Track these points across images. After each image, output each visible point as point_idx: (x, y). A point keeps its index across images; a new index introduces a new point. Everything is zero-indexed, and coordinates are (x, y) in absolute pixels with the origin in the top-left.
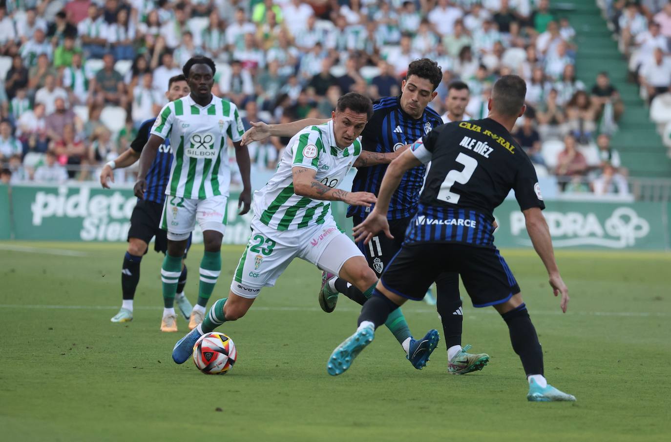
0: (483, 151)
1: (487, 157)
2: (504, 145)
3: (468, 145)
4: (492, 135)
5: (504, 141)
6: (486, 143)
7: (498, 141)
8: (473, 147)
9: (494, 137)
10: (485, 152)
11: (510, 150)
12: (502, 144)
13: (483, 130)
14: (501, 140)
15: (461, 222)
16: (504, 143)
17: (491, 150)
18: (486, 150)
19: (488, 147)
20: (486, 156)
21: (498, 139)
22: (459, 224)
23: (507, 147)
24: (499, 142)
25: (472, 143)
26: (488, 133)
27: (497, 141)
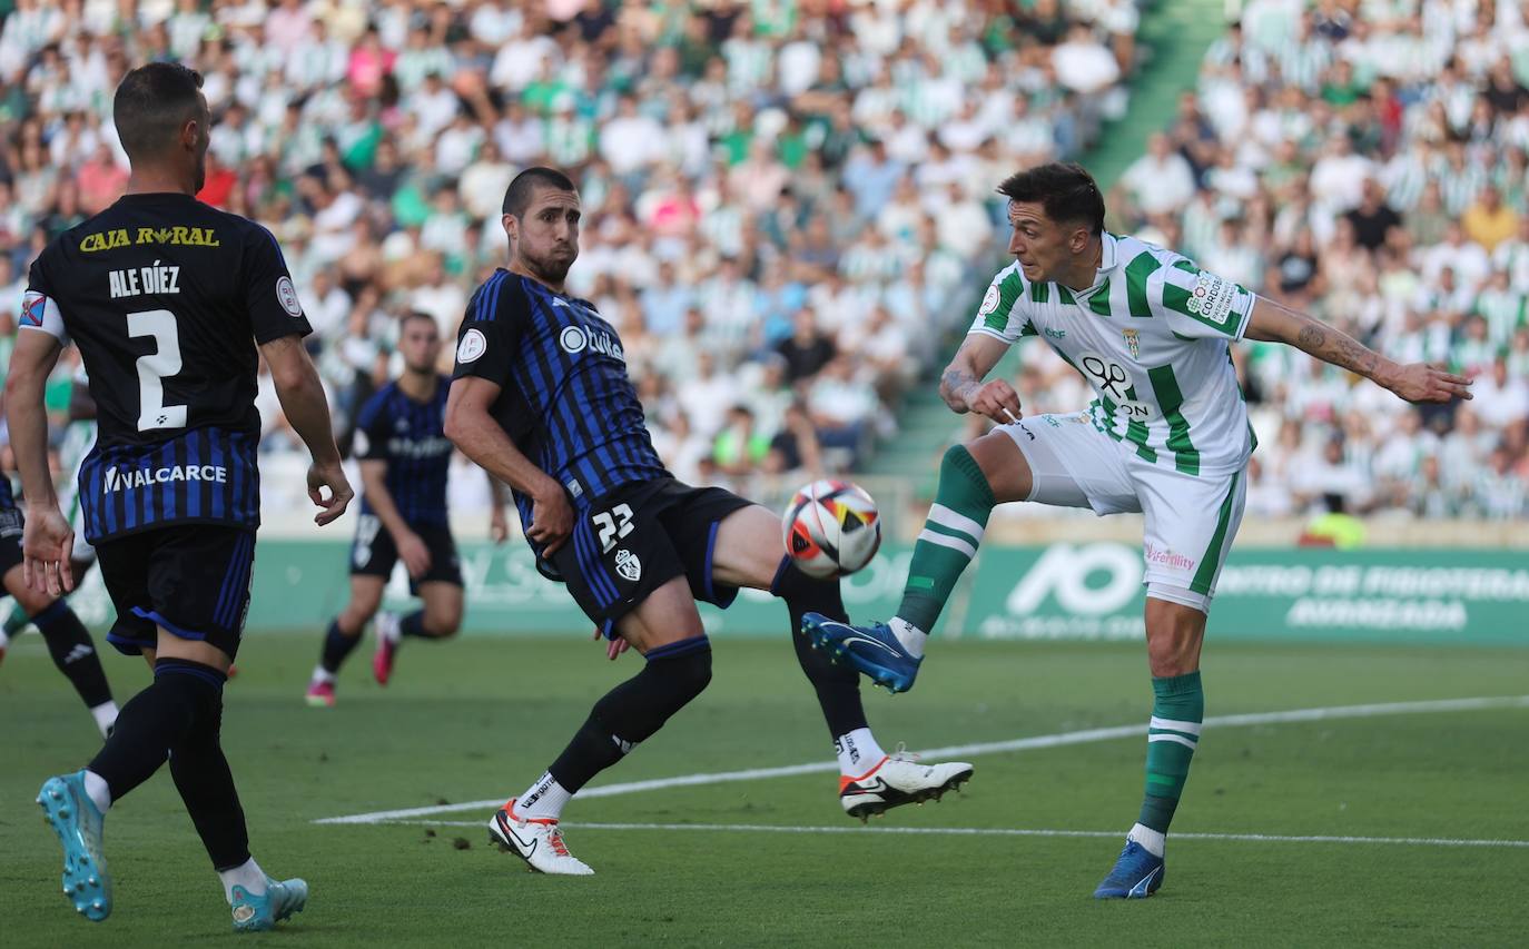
0: (163, 284)
1: (177, 290)
2: (190, 242)
3: (129, 288)
4: (156, 235)
5: (185, 231)
6: (157, 263)
7: (175, 241)
8: (140, 285)
9: (163, 236)
10: (168, 284)
11: (208, 243)
12: (185, 242)
13: (133, 236)
14: (179, 235)
15: (193, 472)
16: (188, 237)
17: (175, 270)
18: (166, 278)
19: (164, 269)
20: (174, 290)
21: (172, 238)
22: (188, 478)
23: (200, 242)
24: (178, 242)
25: (133, 281)
26: (145, 235)
27: (173, 242)
